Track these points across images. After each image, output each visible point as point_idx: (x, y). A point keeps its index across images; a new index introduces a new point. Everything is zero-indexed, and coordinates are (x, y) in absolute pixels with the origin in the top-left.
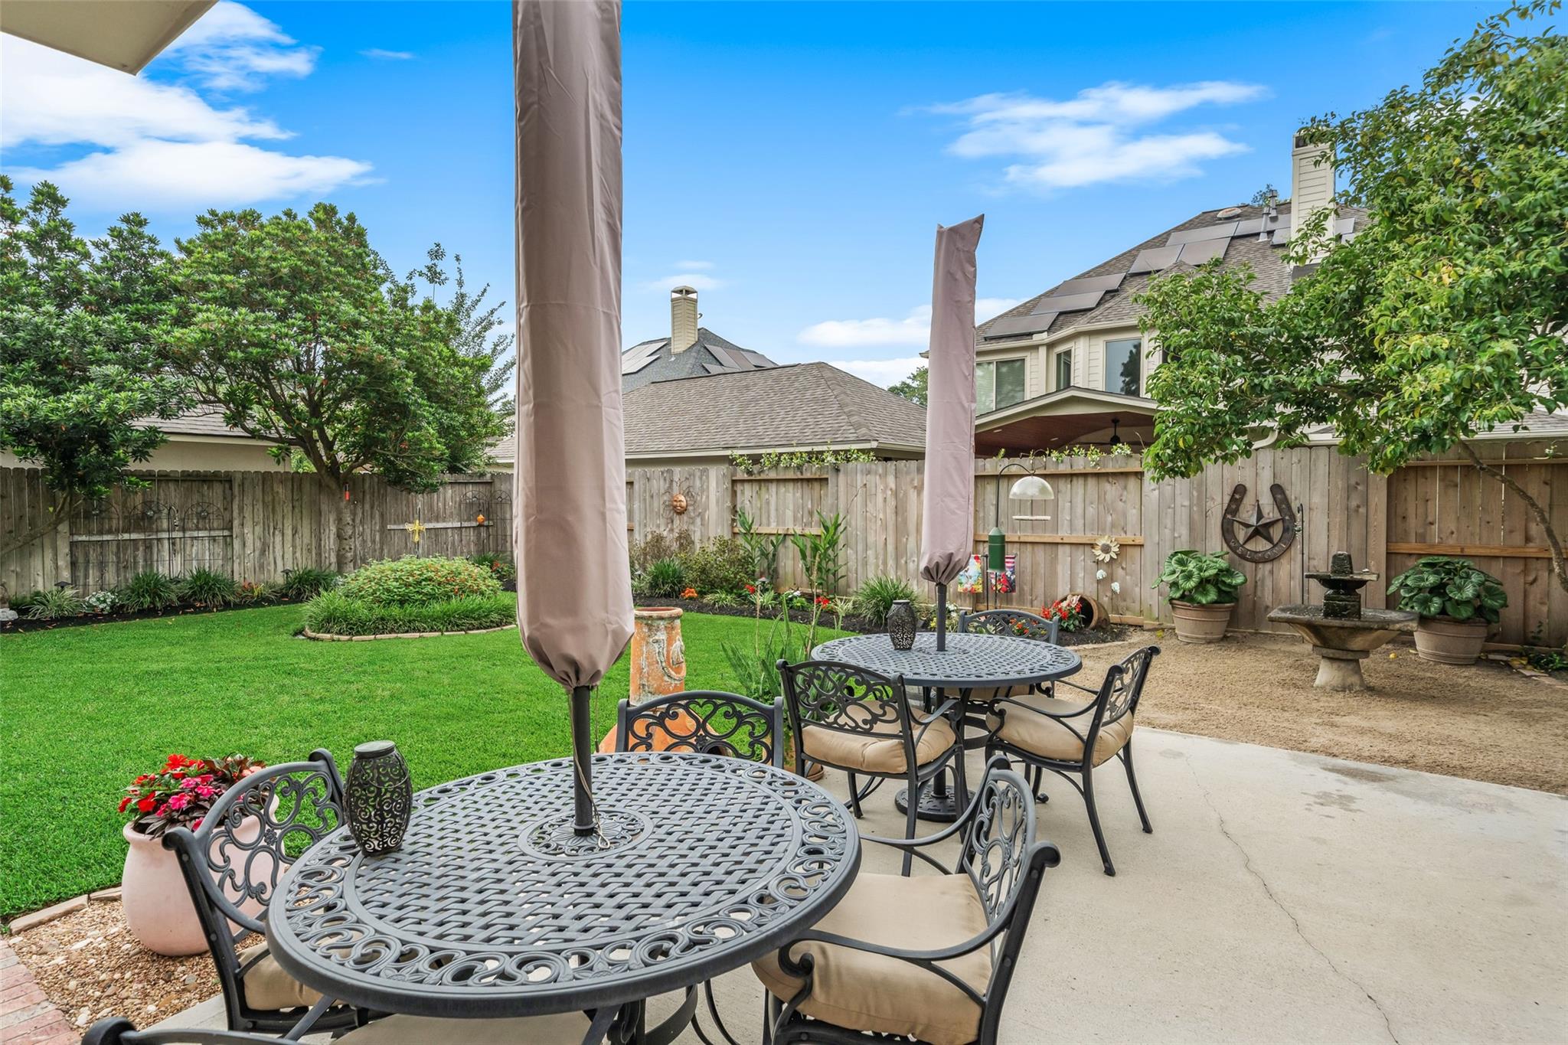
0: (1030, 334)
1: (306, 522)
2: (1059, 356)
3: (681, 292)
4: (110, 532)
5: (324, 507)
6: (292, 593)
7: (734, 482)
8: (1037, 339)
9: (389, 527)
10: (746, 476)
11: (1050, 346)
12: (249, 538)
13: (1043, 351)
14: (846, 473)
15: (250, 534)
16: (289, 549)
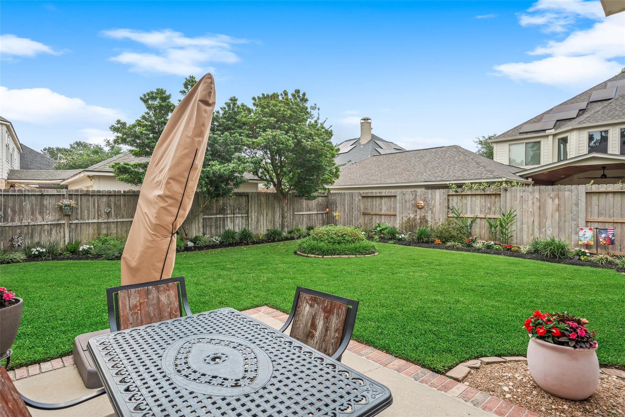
0: (545, 130)
1: (270, 211)
2: (559, 139)
3: (365, 119)
4: (213, 214)
5: (276, 206)
6: (272, 238)
7: (448, 195)
8: (548, 132)
9: (296, 213)
10: (454, 193)
11: (554, 135)
12: (253, 217)
13: (551, 138)
14: (511, 191)
15: (253, 215)
16: (265, 222)
